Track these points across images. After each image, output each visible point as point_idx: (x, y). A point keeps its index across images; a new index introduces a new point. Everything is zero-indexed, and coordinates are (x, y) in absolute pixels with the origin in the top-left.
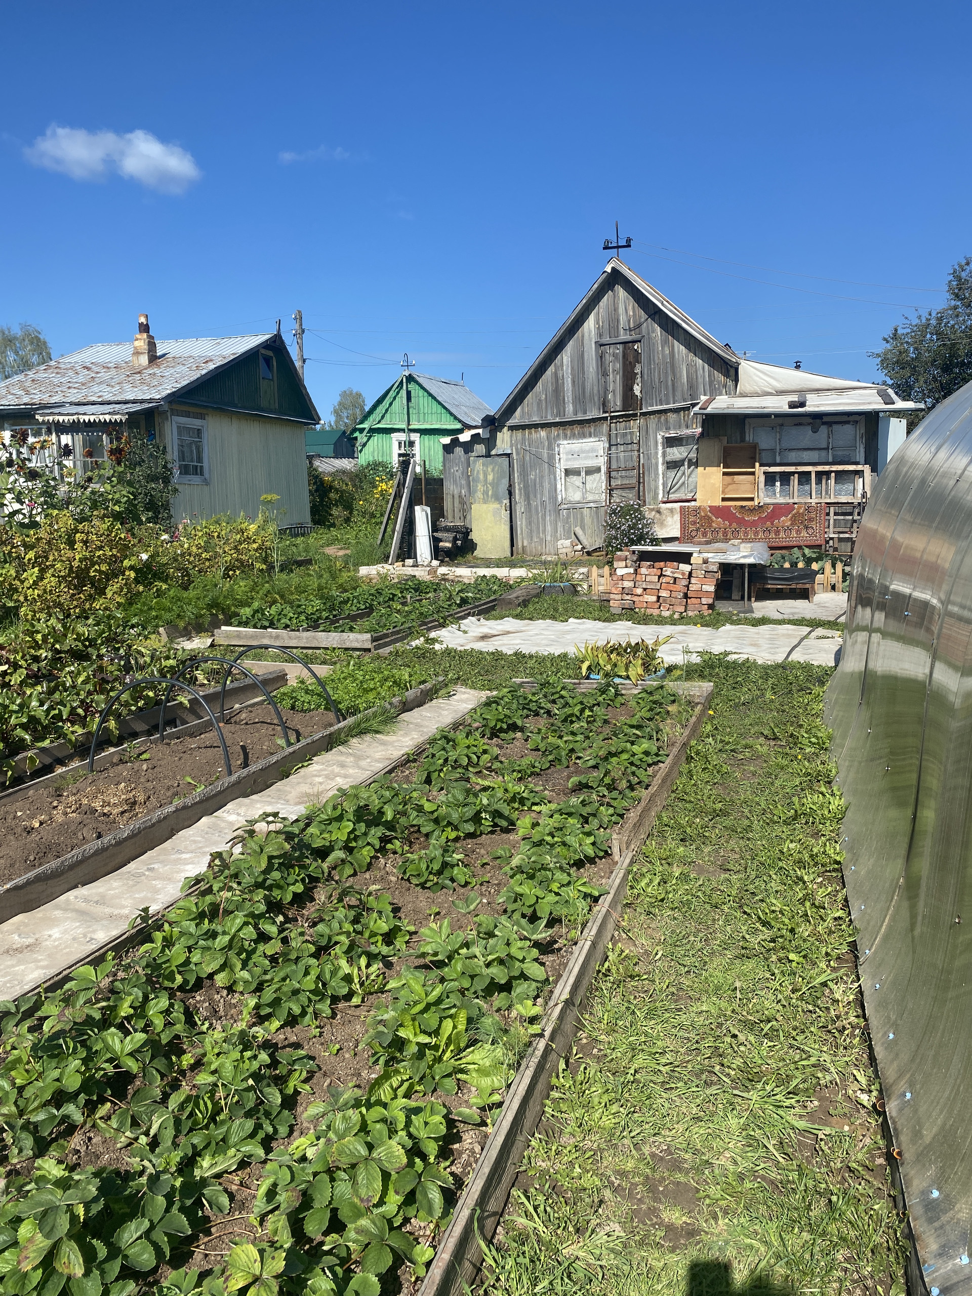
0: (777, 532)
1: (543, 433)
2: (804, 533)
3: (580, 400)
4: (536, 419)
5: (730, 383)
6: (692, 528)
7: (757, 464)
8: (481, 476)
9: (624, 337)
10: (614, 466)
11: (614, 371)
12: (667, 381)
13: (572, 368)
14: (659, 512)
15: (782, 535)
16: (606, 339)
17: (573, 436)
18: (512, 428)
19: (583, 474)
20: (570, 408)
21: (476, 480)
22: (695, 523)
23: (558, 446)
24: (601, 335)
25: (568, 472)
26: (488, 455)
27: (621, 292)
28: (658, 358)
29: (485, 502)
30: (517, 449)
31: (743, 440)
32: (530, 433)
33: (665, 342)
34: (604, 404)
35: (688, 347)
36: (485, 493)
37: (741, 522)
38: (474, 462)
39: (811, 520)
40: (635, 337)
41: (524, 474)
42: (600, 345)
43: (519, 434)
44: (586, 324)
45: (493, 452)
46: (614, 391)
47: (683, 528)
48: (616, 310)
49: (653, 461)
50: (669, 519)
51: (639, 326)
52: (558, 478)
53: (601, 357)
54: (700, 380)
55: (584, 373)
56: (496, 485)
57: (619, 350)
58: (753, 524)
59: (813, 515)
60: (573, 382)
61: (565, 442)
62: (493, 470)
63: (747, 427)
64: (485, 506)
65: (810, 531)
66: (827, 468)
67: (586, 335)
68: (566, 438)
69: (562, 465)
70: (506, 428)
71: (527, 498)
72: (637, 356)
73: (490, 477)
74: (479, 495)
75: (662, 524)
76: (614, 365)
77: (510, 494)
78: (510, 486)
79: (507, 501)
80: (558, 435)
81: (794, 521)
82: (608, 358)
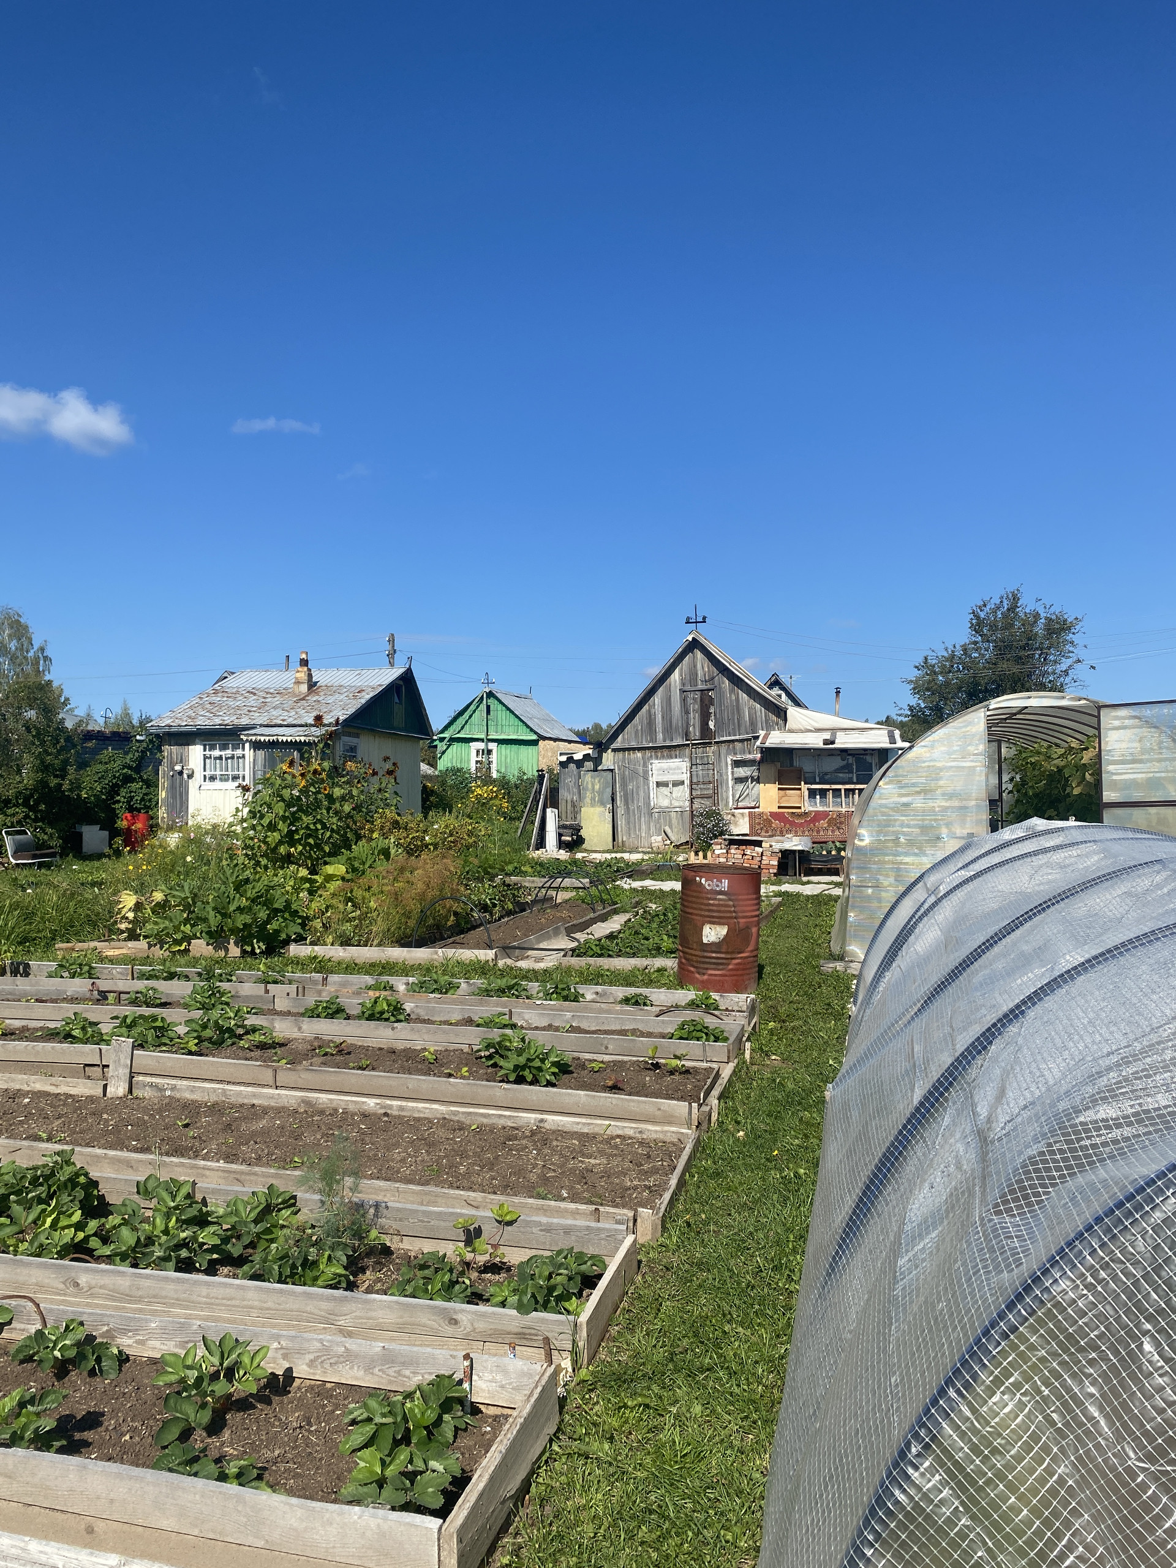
0: (818, 832)
1: (639, 755)
2: (837, 833)
3: (668, 730)
4: (634, 744)
5: (781, 722)
6: (758, 827)
7: (803, 783)
8: (590, 786)
9: (700, 687)
10: (695, 780)
11: (694, 710)
12: (734, 720)
13: (662, 707)
14: (733, 815)
15: (821, 833)
16: (688, 688)
17: (663, 757)
18: (614, 750)
19: (670, 786)
20: (660, 736)
21: (586, 789)
22: (759, 824)
23: (651, 764)
24: (684, 685)
25: (658, 784)
26: (595, 770)
27: (699, 654)
28: (727, 702)
29: (592, 806)
30: (618, 766)
31: (792, 765)
32: (629, 754)
33: (732, 691)
34: (686, 735)
35: (749, 695)
36: (593, 799)
37: (792, 823)
38: (584, 775)
39: (841, 823)
40: (709, 686)
41: (624, 785)
42: (682, 691)
43: (621, 754)
44: (672, 676)
45: (600, 768)
46: (694, 725)
47: (751, 827)
48: (695, 666)
49: (725, 777)
50: (741, 820)
51: (713, 678)
52: (651, 788)
53: (684, 700)
54: (759, 719)
55: (671, 711)
56: (601, 793)
57: (698, 696)
58: (801, 825)
59: (843, 820)
60: (663, 718)
61: (657, 761)
62: (599, 782)
63: (794, 756)
64: (592, 809)
65: (842, 831)
66: (852, 786)
67: (673, 683)
68: (657, 758)
69: (653, 781)
70: (610, 750)
71: (626, 803)
72: (711, 701)
73: (597, 787)
74: (588, 800)
75: (736, 824)
76: (694, 707)
77: (613, 800)
78: (613, 794)
79: (610, 806)
80: (651, 756)
81: (829, 823)
82: (690, 701)
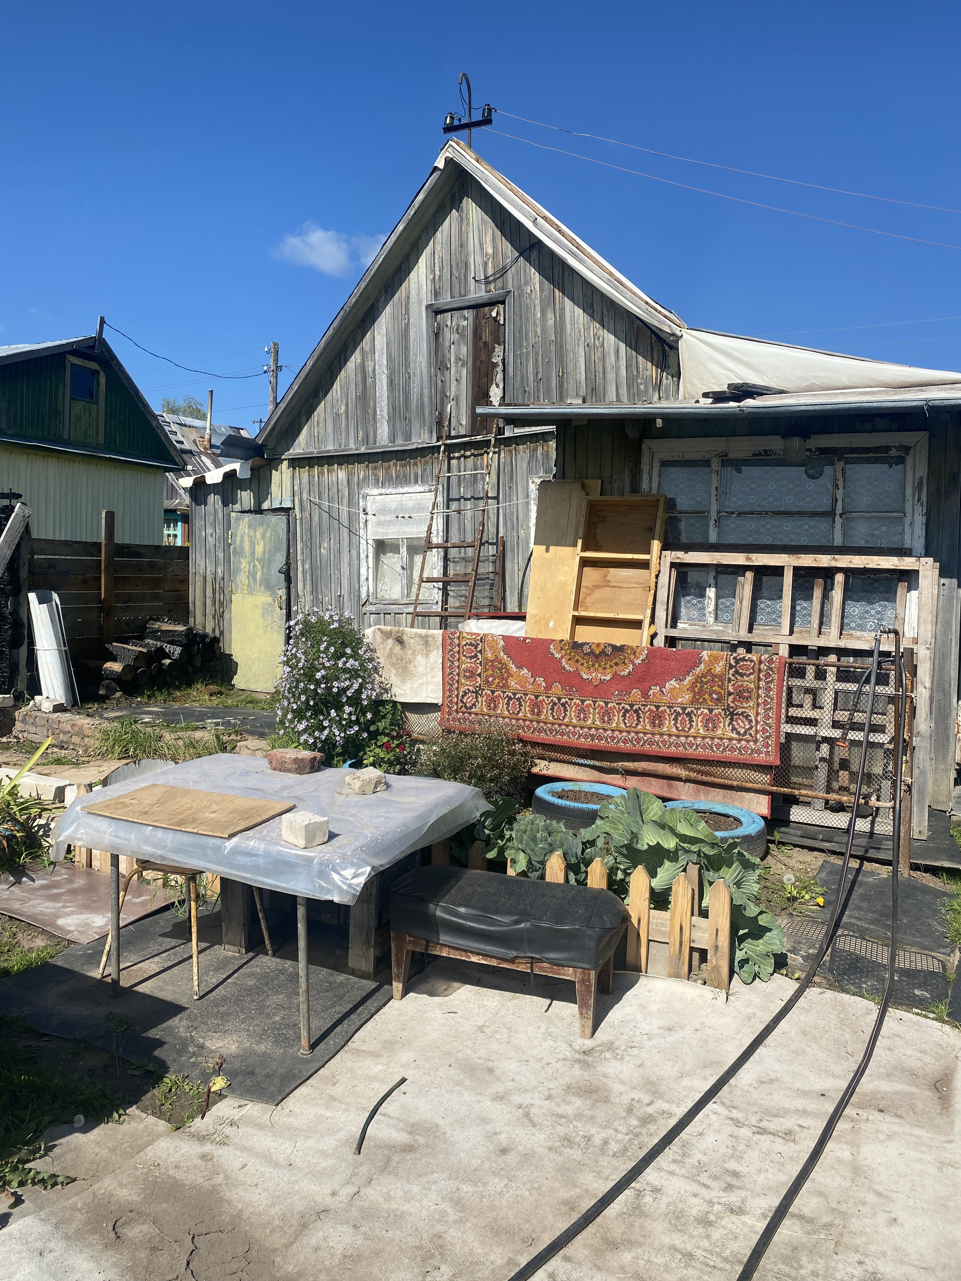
1: (341, 474)
2: (724, 729)
3: (400, 415)
4: (330, 447)
5: (668, 381)
6: (467, 685)
7: (656, 545)
8: (247, 546)
9: (477, 293)
10: (455, 539)
11: (458, 359)
12: (549, 379)
13: (389, 356)
14: (400, 641)
16: (446, 299)
17: (389, 481)
18: (296, 463)
19: (404, 550)
20: (383, 431)
21: (239, 553)
22: (472, 674)
23: (365, 497)
24: (436, 294)
25: (381, 547)
26: (258, 511)
27: (472, 210)
28: (534, 333)
29: (251, 591)
30: (301, 501)
31: (635, 488)
32: (321, 474)
33: (548, 303)
34: (440, 424)
35: (589, 310)
36: (252, 575)
37: (572, 682)
38: (237, 520)
39: (742, 695)
40: (495, 291)
41: (311, 547)
42: (436, 311)
43: (304, 473)
44: (413, 275)
45: (266, 506)
46: (457, 399)
48: (462, 245)
49: (522, 533)
50: (420, 660)
51: (502, 272)
52: (363, 556)
53: (437, 335)
55: (407, 365)
56: (266, 562)
57: (466, 320)
58: (599, 690)
59: (748, 682)
60: (391, 382)
61: (376, 491)
62: (263, 537)
63: (645, 460)
64: (250, 599)
65: (742, 725)
66: (824, 561)
67: (413, 293)
68: (377, 483)
69: (371, 532)
70: (285, 463)
71: (315, 590)
72: (498, 328)
73: (259, 549)
74: (242, 579)
75: (404, 669)
76: (458, 350)
77: (289, 580)
78: (288, 564)
79: (282, 592)
80: (365, 478)
81: (698, 695)
82: (449, 336)
